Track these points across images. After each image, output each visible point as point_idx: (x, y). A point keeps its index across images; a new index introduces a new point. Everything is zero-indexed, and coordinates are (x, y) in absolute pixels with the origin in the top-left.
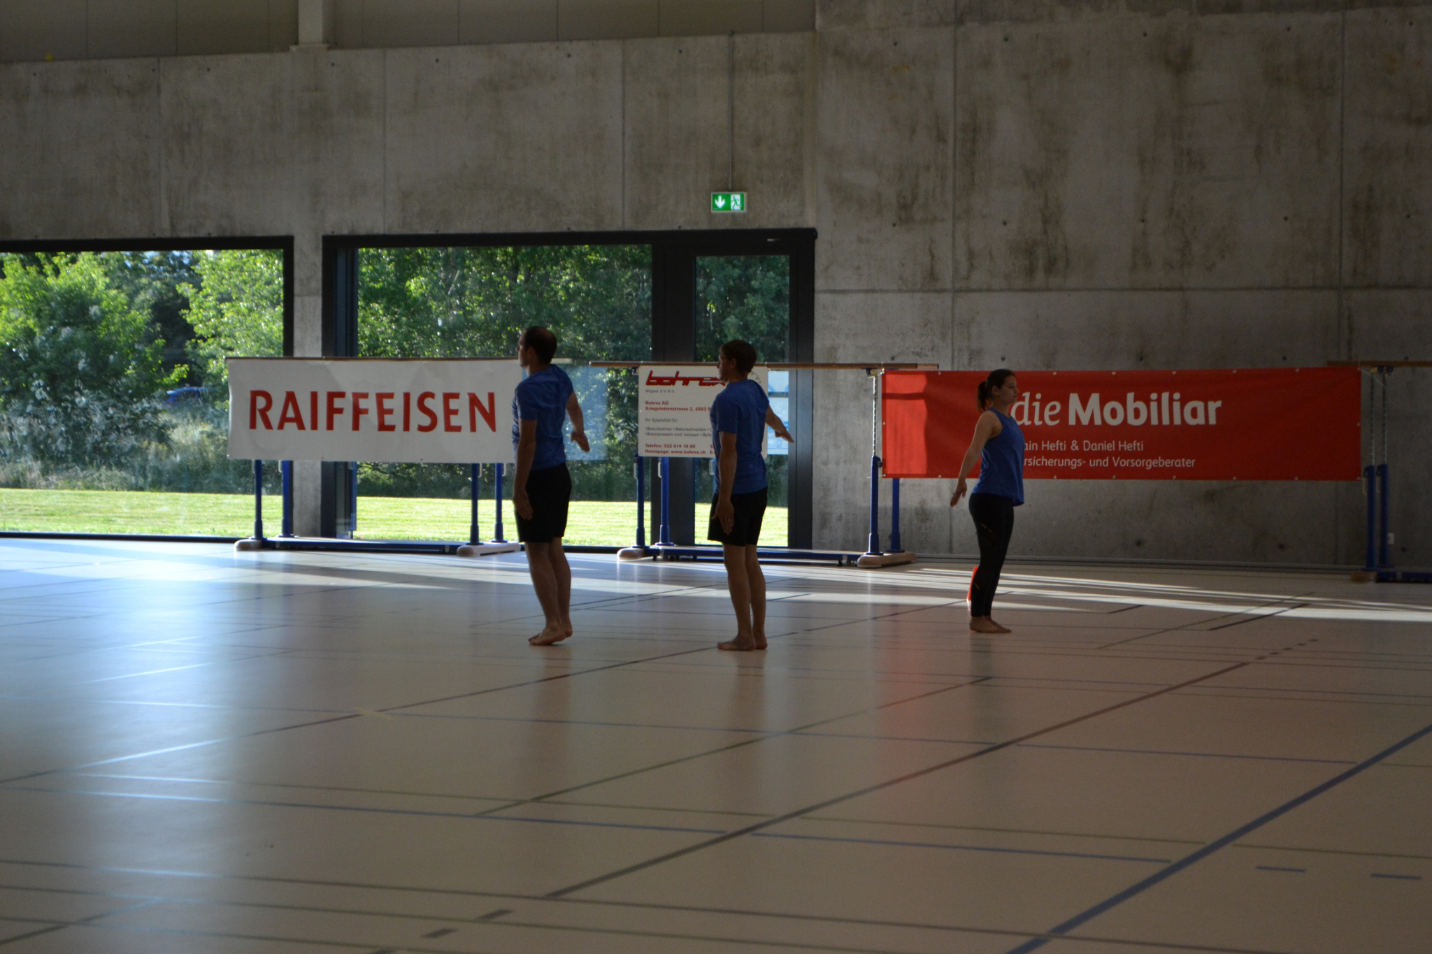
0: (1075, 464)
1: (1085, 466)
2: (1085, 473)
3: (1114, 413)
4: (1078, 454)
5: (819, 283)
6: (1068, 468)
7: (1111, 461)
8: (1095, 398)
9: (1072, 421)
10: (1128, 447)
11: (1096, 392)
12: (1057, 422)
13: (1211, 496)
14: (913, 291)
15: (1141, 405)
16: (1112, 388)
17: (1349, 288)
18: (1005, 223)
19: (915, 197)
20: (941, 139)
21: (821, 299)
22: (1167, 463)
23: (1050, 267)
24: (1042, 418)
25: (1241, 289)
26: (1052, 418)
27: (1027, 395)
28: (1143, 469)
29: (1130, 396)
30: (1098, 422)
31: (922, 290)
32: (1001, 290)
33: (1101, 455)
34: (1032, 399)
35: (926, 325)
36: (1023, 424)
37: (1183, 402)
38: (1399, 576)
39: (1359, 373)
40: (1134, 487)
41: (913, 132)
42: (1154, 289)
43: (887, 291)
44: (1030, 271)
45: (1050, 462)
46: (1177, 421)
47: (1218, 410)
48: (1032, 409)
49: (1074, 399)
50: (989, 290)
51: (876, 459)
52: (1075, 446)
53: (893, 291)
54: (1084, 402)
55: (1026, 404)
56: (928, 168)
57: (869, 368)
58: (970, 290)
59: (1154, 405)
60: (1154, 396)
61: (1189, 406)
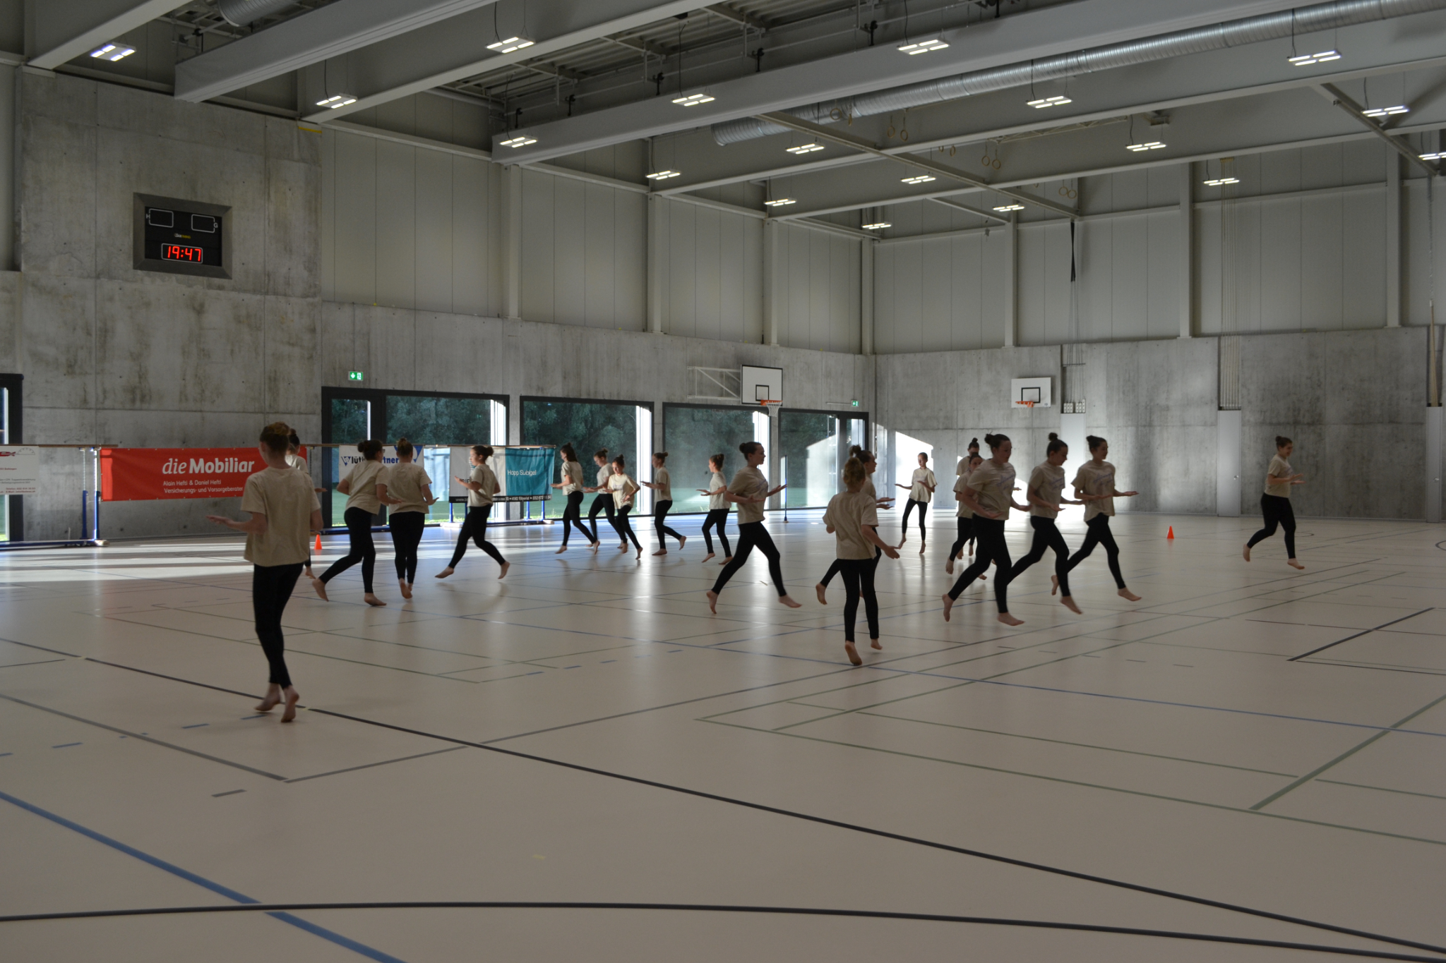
0: (192, 491)
1: (197, 492)
2: (197, 495)
3: (210, 468)
4: (194, 487)
5: (25, 403)
6: (189, 493)
7: (208, 490)
8: (201, 461)
9: (191, 472)
10: (214, 483)
11: (201, 458)
12: (184, 472)
13: (215, 504)
14: (74, 408)
15: (221, 464)
16: (209, 456)
17: (268, 413)
18: (121, 377)
19: (76, 361)
20: (89, 334)
21: (26, 412)
22: (231, 489)
23: (143, 399)
24: (177, 470)
25: (226, 412)
26: (182, 470)
27: (171, 459)
28: (221, 492)
29: (217, 460)
30: (202, 472)
31: (80, 408)
32: (120, 409)
33: (203, 486)
34: (174, 462)
35: (82, 425)
36: (168, 474)
37: (239, 462)
38: (324, 532)
39: (306, 449)
40: (183, 502)
41: (74, 329)
42: (189, 411)
43: (62, 408)
44: (133, 401)
45: (181, 491)
46: (236, 471)
47: (253, 466)
48: (173, 466)
49: (192, 461)
50: (113, 409)
51: (98, 492)
52: (191, 483)
53: (65, 408)
54: (197, 463)
55: (171, 464)
56: (82, 348)
57: (94, 447)
58: (104, 409)
59: (227, 464)
60: (227, 459)
61: (242, 463)
